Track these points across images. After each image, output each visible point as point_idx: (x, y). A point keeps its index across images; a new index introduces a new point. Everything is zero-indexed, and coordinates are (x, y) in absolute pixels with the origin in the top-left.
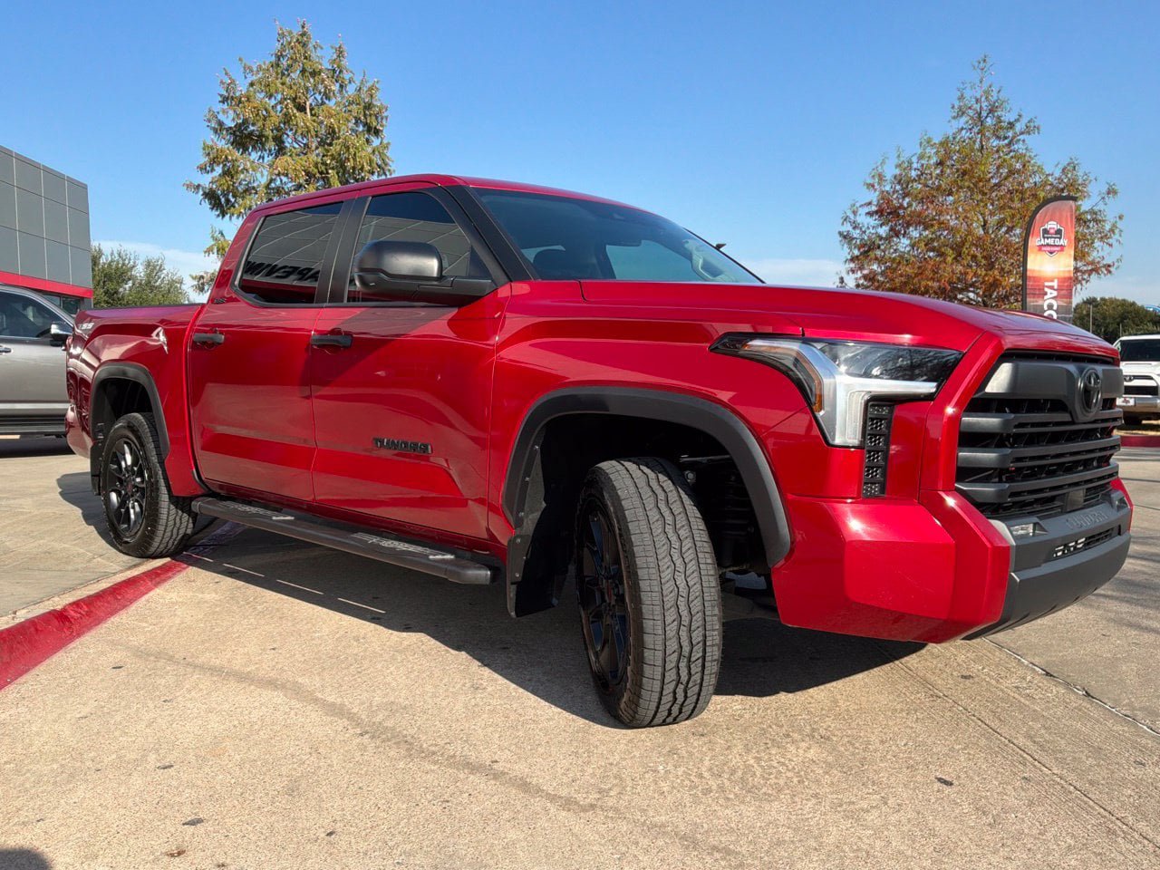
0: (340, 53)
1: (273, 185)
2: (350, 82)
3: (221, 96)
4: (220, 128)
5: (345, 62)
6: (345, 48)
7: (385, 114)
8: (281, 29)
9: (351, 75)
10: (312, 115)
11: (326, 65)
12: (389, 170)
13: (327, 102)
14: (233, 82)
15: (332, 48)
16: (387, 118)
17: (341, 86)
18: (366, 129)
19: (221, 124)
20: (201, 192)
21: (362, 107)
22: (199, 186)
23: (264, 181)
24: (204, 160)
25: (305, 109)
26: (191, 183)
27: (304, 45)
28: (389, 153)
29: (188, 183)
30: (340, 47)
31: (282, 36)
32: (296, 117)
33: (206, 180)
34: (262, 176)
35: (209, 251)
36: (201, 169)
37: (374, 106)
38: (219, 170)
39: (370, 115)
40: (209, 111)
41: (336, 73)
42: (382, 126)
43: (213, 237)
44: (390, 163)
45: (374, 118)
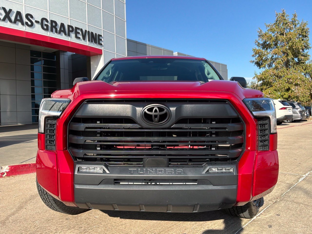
0: (295, 16)
1: (273, 57)
2: (298, 24)
3: (258, 35)
4: (259, 44)
5: (296, 18)
6: (297, 14)
7: (309, 31)
8: (277, 13)
9: (298, 22)
10: (285, 35)
11: (290, 20)
12: (309, 47)
13: (291, 31)
14: (261, 31)
15: (293, 15)
16: (309, 32)
17: (295, 26)
18: (302, 36)
19: (259, 43)
20: (254, 62)
21: (301, 30)
22: (253, 61)
23: (271, 56)
24: (253, 54)
25: (284, 34)
26: (252, 61)
27: (284, 16)
28: (309, 42)
29: (251, 61)
30: (295, 14)
31: (277, 15)
32: (279, 37)
33: (254, 59)
34: (270, 55)
35: (254, 78)
36: (253, 56)
37: (305, 29)
38: (258, 55)
39: (303, 32)
40: (256, 40)
41: (293, 22)
42: (308, 34)
43: (255, 74)
44: (309, 45)
45: (304, 33)
